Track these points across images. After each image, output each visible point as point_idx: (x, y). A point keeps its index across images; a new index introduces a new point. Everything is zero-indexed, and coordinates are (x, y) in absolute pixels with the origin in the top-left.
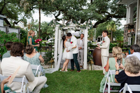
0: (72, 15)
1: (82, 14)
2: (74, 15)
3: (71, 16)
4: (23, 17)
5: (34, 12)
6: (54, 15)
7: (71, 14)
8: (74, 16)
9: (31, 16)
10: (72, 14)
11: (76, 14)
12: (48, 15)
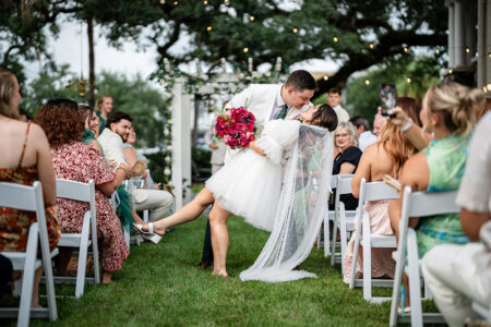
0: (231, 41)
1: (272, 34)
2: (240, 39)
3: (227, 43)
4: (7, 55)
5: (55, 30)
6: (154, 40)
7: (227, 37)
8: (240, 44)
9: (42, 50)
10: (230, 34)
11: (249, 37)
12: (121, 40)
